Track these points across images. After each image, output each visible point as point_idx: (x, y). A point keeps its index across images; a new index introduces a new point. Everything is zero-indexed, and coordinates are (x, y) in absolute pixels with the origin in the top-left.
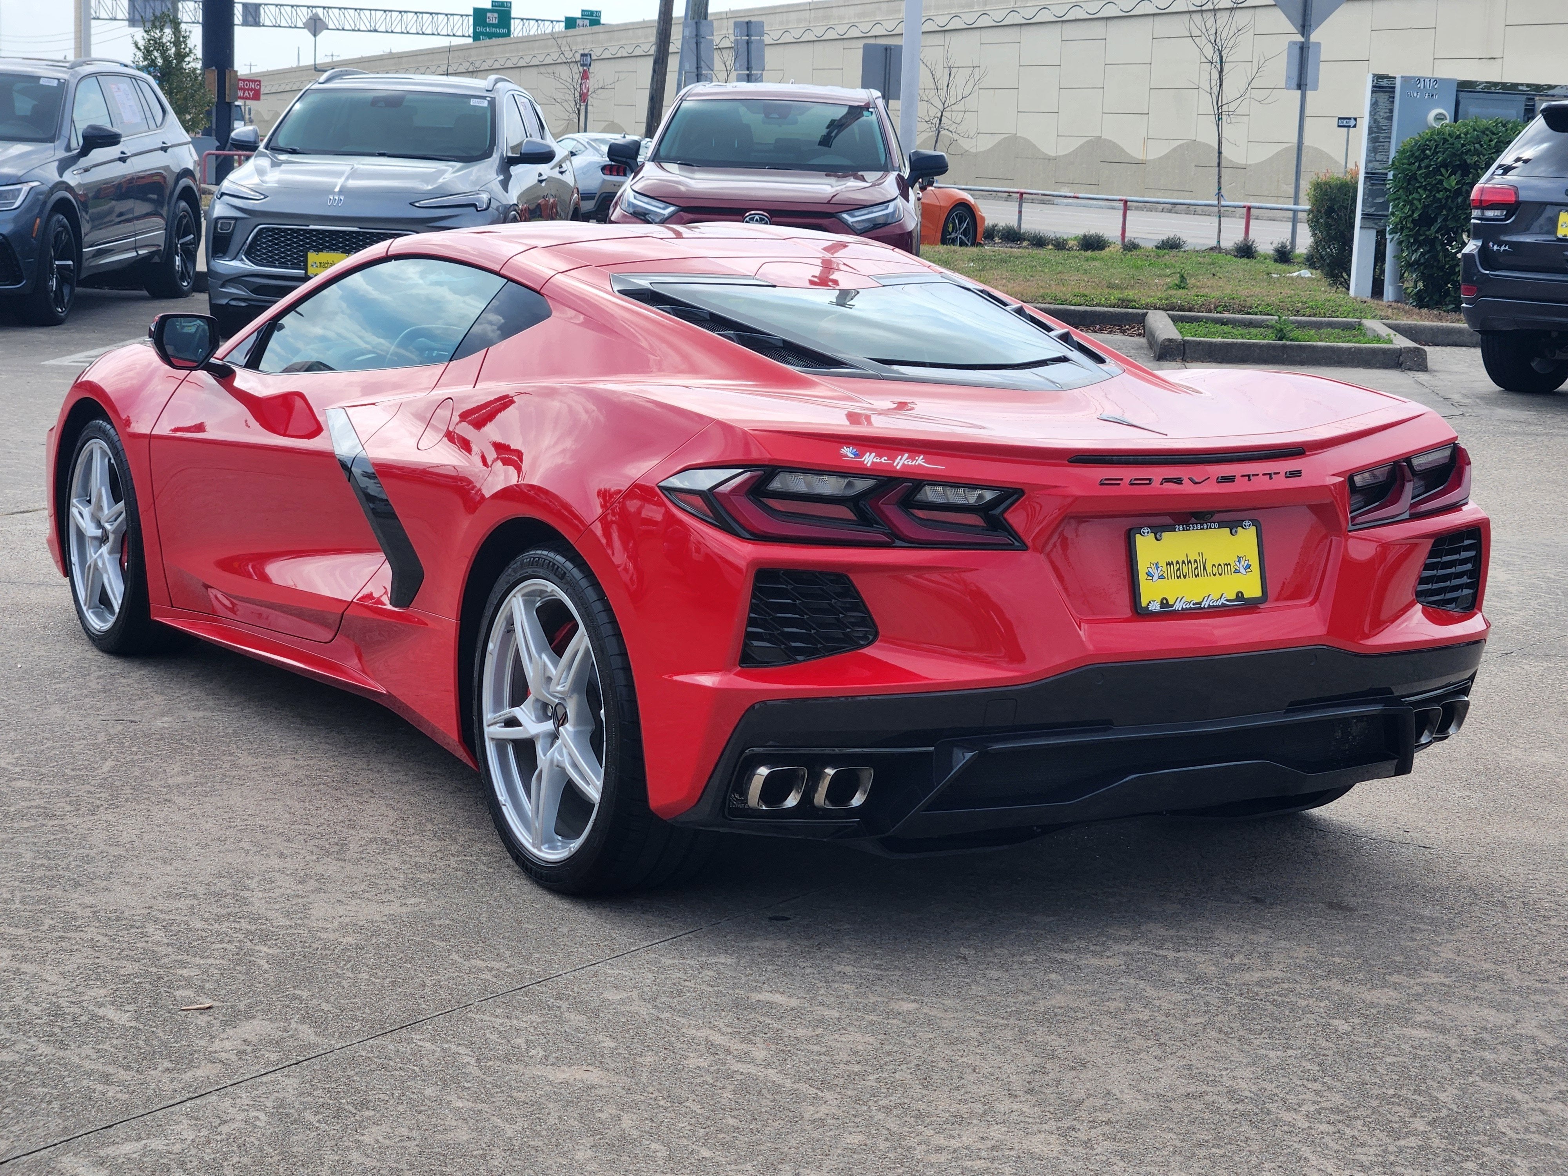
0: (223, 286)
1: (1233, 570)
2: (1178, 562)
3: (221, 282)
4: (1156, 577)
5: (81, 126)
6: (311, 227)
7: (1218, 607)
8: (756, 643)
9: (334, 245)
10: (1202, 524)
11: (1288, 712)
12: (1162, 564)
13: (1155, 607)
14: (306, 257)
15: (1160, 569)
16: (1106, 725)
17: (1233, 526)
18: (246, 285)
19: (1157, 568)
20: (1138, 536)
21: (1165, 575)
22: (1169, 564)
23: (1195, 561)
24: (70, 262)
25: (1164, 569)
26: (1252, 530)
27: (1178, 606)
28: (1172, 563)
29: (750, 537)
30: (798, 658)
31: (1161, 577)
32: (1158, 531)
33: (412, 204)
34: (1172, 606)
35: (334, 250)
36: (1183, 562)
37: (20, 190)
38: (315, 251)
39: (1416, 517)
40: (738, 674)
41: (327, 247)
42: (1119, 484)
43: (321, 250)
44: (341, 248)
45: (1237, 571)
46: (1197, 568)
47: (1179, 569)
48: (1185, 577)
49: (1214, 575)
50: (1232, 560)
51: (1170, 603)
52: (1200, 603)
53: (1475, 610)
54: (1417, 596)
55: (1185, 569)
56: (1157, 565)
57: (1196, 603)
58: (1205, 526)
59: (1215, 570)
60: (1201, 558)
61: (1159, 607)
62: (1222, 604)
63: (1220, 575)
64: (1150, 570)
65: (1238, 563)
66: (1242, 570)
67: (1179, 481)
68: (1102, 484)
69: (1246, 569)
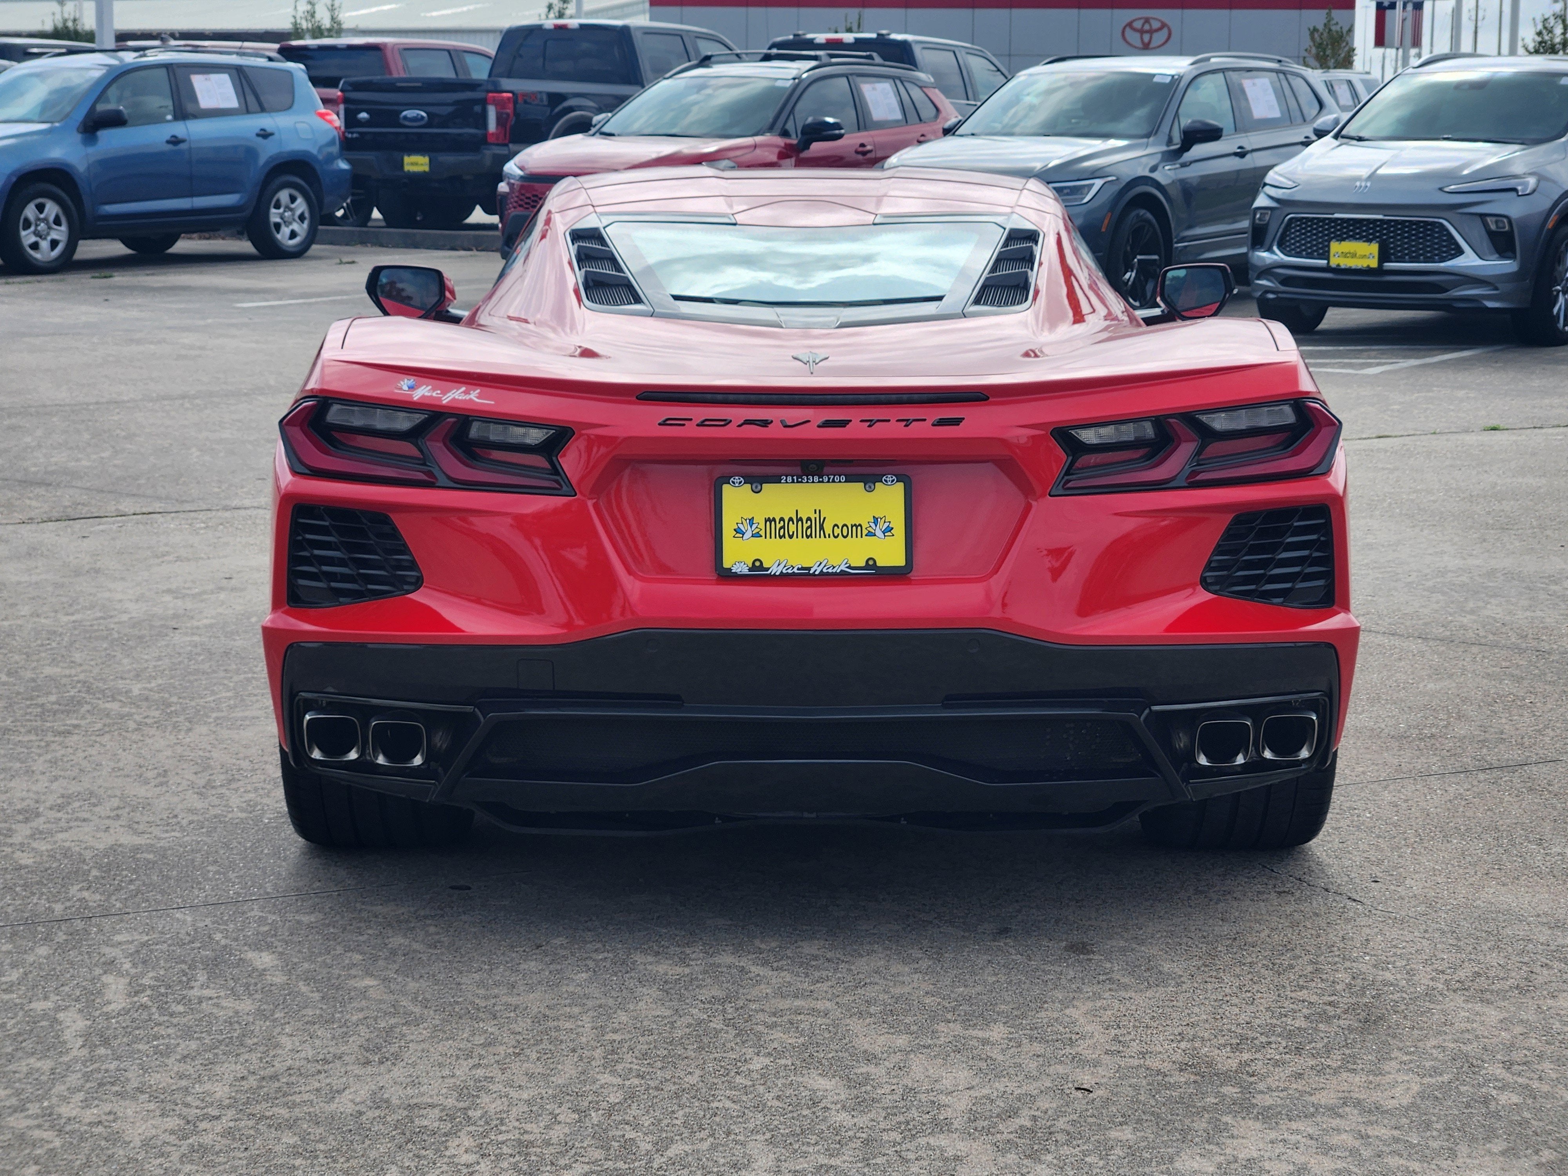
0: (1258, 278)
1: (865, 532)
2: (782, 519)
3: (1256, 274)
4: (748, 534)
5: (1185, 122)
6: (1337, 216)
7: (835, 574)
8: (302, 582)
9: (1358, 234)
10: (821, 476)
11: (945, 707)
12: (760, 520)
13: (742, 569)
14: (1328, 246)
15: (754, 526)
16: (673, 700)
17: (870, 480)
18: (1276, 276)
19: (751, 525)
20: (726, 488)
21: (762, 533)
22: (768, 520)
23: (809, 519)
24: (1156, 257)
25: (762, 526)
26: (900, 487)
27: (776, 570)
28: (774, 519)
29: (307, 471)
30: (341, 599)
31: (756, 535)
32: (756, 481)
33: (1441, 189)
34: (768, 569)
35: (1357, 239)
36: (791, 519)
37: (1092, 185)
38: (1338, 240)
39: (1195, 485)
40: (286, 613)
41: (1351, 236)
42: (684, 425)
43: (1344, 240)
44: (1364, 237)
45: (871, 534)
46: (810, 527)
47: (783, 527)
48: (791, 537)
49: (836, 537)
50: (865, 520)
51: (765, 565)
52: (809, 569)
53: (1335, 607)
54: (1205, 584)
55: (793, 528)
56: (751, 521)
57: (803, 568)
58: (826, 479)
59: (837, 531)
60: (817, 516)
61: (750, 570)
62: (842, 571)
63: (845, 537)
64: (741, 526)
65: (873, 525)
66: (879, 533)
67: (765, 423)
68: (663, 424)
69: (884, 533)
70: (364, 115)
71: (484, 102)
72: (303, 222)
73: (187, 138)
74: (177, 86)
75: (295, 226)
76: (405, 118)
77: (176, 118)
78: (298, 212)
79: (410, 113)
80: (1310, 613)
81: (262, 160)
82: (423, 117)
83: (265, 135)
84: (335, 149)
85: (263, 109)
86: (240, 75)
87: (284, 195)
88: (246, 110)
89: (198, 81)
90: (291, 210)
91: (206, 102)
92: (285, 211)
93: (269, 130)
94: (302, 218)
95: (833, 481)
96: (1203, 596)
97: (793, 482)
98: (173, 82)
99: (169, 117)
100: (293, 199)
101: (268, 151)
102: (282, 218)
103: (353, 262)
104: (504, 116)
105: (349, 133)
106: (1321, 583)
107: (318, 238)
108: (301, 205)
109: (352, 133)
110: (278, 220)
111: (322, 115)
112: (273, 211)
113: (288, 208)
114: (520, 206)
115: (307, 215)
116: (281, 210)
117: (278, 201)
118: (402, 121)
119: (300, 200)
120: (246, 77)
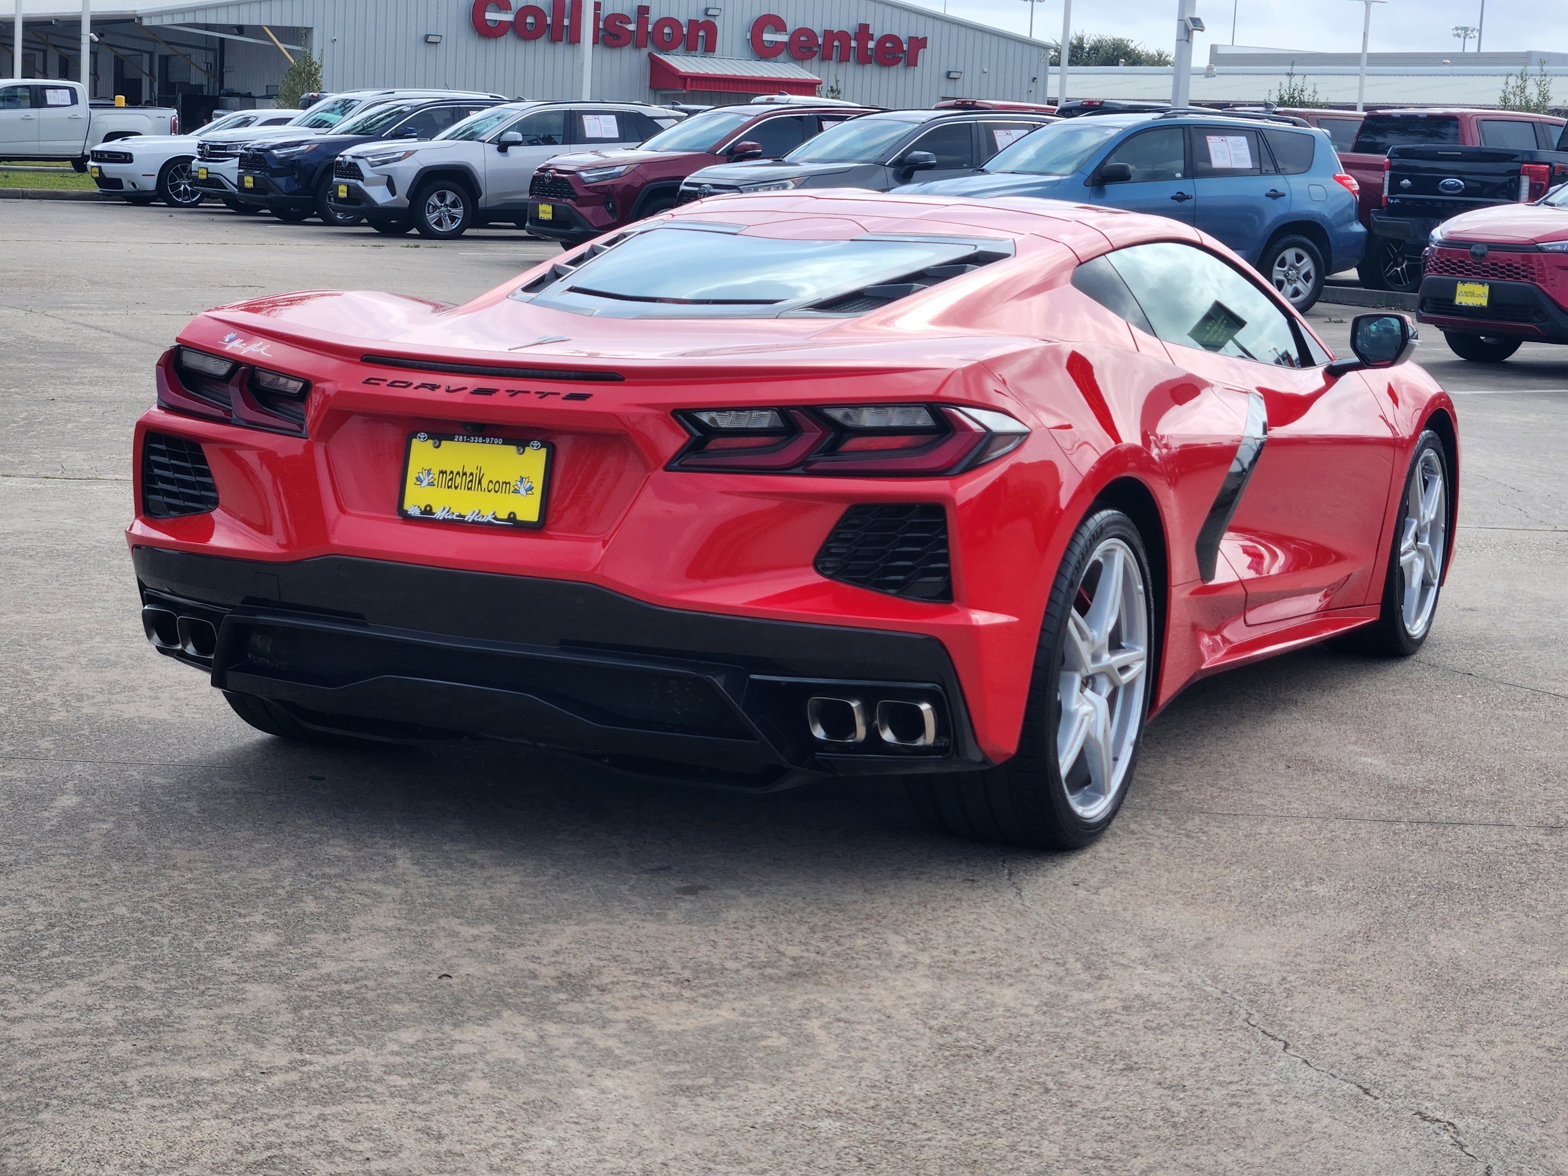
1: (512, 489)
2: (452, 472)
4: (425, 483)
7: (483, 523)
8: (150, 496)
10: (484, 438)
12: (435, 472)
13: (416, 512)
15: (431, 476)
17: (521, 444)
19: (429, 474)
20: (414, 441)
21: (436, 484)
22: (443, 472)
23: (472, 474)
25: (436, 477)
26: (543, 452)
27: (440, 515)
28: (446, 472)
29: (165, 406)
30: (172, 513)
31: (431, 484)
32: (437, 438)
34: (434, 514)
36: (458, 473)
39: (811, 473)
45: (516, 491)
46: (471, 481)
47: (451, 479)
48: (456, 488)
49: (489, 491)
50: (513, 480)
51: (434, 511)
52: (464, 517)
53: (954, 605)
54: (818, 565)
55: (458, 480)
56: (429, 471)
57: (460, 516)
58: (488, 440)
59: (491, 486)
60: (478, 472)
61: (421, 513)
62: (489, 521)
63: (496, 492)
64: (421, 475)
65: (519, 484)
66: (522, 491)
67: (434, 387)
68: (367, 382)
69: (526, 491)
70: (1406, 182)
71: (1518, 173)
72: (1307, 282)
73: (1193, 195)
74: (1191, 145)
75: (1299, 285)
76: (1444, 185)
77: (1185, 176)
78: (1304, 271)
79: (1449, 181)
80: (932, 606)
81: (1269, 220)
82: (1459, 186)
83: (1275, 195)
84: (1352, 212)
85: (1278, 171)
86: (1257, 137)
87: (1290, 255)
88: (1259, 170)
89: (1214, 143)
90: (1297, 268)
91: (1218, 162)
92: (1290, 269)
93: (1280, 191)
94: (1307, 277)
95: (493, 443)
96: (816, 578)
97: (463, 441)
98: (1188, 142)
99: (1179, 175)
100: (1299, 258)
101: (1274, 212)
102: (1285, 276)
103: (1342, 322)
104: (1538, 187)
105: (1391, 198)
106: (939, 579)
107: (1322, 298)
108: (1307, 265)
109: (1394, 199)
110: (1282, 277)
111: (1340, 180)
112: (1276, 268)
113: (1293, 266)
114: (1435, 269)
115: (1312, 274)
116: (1285, 269)
117: (1283, 259)
118: (1441, 189)
119: (1307, 260)
120: (1265, 141)
